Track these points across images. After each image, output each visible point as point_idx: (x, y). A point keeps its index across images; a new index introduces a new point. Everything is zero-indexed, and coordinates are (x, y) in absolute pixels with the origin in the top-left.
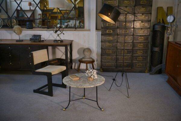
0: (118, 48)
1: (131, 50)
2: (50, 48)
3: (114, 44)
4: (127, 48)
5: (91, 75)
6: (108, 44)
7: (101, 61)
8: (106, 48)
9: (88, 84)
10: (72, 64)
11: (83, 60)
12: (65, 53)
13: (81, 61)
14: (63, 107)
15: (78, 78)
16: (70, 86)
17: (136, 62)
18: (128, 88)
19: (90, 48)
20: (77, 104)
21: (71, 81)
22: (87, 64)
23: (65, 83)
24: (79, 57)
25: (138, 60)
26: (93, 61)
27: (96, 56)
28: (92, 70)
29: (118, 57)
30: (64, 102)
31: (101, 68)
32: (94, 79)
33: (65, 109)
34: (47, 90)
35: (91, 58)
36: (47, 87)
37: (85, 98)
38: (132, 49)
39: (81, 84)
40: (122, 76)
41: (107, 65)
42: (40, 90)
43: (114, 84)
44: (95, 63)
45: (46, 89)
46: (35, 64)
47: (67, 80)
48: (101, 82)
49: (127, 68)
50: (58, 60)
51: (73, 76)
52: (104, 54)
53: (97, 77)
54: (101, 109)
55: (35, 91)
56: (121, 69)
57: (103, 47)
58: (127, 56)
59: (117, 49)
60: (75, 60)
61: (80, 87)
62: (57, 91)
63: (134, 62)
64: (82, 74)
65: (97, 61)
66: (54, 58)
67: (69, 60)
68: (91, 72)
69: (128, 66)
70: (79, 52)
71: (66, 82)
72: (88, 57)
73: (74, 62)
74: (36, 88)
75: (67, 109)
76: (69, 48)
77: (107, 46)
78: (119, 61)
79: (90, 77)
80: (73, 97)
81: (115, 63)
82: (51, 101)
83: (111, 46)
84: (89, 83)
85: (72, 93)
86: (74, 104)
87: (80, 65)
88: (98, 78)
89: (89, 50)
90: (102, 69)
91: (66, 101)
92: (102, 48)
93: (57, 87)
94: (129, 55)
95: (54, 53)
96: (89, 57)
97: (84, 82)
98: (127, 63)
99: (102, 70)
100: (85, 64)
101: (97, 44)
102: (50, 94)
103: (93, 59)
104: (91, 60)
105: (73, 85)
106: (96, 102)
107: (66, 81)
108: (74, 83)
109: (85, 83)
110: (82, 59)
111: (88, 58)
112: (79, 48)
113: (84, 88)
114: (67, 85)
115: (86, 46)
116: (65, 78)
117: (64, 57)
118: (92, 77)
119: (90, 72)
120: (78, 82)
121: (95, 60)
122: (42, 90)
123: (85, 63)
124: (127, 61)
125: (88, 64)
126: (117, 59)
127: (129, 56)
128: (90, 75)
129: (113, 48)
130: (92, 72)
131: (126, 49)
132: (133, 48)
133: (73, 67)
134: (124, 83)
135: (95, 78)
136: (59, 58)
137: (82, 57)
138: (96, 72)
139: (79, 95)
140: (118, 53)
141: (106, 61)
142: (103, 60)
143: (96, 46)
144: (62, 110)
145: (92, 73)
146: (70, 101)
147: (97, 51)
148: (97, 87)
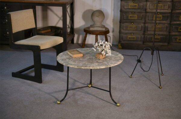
0: (148, 10)
1: (169, 14)
2: (39, 9)
3: (142, 4)
4: (162, 11)
5: (102, 51)
6: (132, 4)
7: (120, 32)
8: (128, 10)
9: (97, 64)
10: (74, 37)
11: (91, 29)
12: (62, 18)
13: (87, 31)
14: (56, 99)
15: (82, 55)
16: (68, 65)
17: (177, 33)
18: (161, 73)
19: (102, 10)
20: (79, 94)
21: (69, 59)
22: (97, 35)
23: (61, 62)
24: (84, 25)
25: (179, 30)
26: (107, 32)
27: (112, 23)
28: (103, 43)
29: (147, 25)
30: (59, 91)
31: (119, 43)
32: (106, 57)
33: (61, 101)
34: (33, 74)
35: (104, 27)
36: (33, 69)
37: (91, 86)
38: (171, 13)
39: (85, 64)
40: (152, 54)
41: (129, 38)
42: (22, 73)
43: (138, 67)
44: (111, 34)
45: (32, 72)
46: (13, 32)
47: (65, 57)
48: (118, 61)
49: (161, 44)
50: (51, 29)
51: (74, 51)
52: (124, 21)
53: (110, 54)
54: (116, 103)
55: (15, 75)
56: (151, 44)
57: (123, 9)
58: (162, 23)
59: (146, 12)
60: (79, 30)
61: (83, 68)
62: (49, 76)
63: (173, 33)
64: (88, 50)
65: (113, 31)
66: (46, 26)
67: (69, 30)
68: (102, 45)
69: (162, 40)
70: (84, 17)
71: (63, 60)
72: (98, 24)
73: (77, 33)
74: (16, 69)
75: (63, 102)
76: (69, 10)
77: (130, 8)
78: (149, 32)
79: (101, 53)
80: (74, 84)
81: (143, 36)
82: (39, 90)
83: (137, 8)
84: (97, 62)
85: (71, 78)
86: (74, 95)
87: (85, 37)
88: (113, 55)
89: (101, 13)
90: (121, 45)
91: (62, 91)
92: (121, 11)
93: (48, 70)
94: (164, 22)
95: (45, 17)
96: (100, 25)
97: (91, 61)
98: (162, 35)
99: (120, 47)
100: (94, 36)
101: (114, 5)
102: (38, 79)
103: (106, 28)
104: (104, 29)
105: (72, 65)
106: (109, 93)
107: (62, 58)
108: (75, 61)
109: (92, 63)
110: (89, 28)
111: (99, 27)
112: (86, 10)
113: (91, 70)
114: (64, 64)
115: (96, 7)
116: (61, 54)
117: (60, 25)
118: (103, 52)
119: (99, 45)
120: (81, 61)
121: (111, 30)
122: (26, 74)
123: (93, 34)
124: (161, 33)
125: (99, 36)
126: (145, 29)
127: (164, 24)
128: (100, 50)
129: (139, 10)
130: (104, 45)
131: (161, 13)
132: (172, 10)
133: (75, 41)
134: (155, 67)
135: (107, 55)
136: (54, 25)
137: (89, 25)
138: (109, 46)
139: (83, 82)
140: (147, 19)
141: (127, 31)
142: (122, 31)
143: (113, 8)
144: (56, 103)
145: (103, 47)
146: (68, 90)
147: (114, 16)
148: (110, 68)
